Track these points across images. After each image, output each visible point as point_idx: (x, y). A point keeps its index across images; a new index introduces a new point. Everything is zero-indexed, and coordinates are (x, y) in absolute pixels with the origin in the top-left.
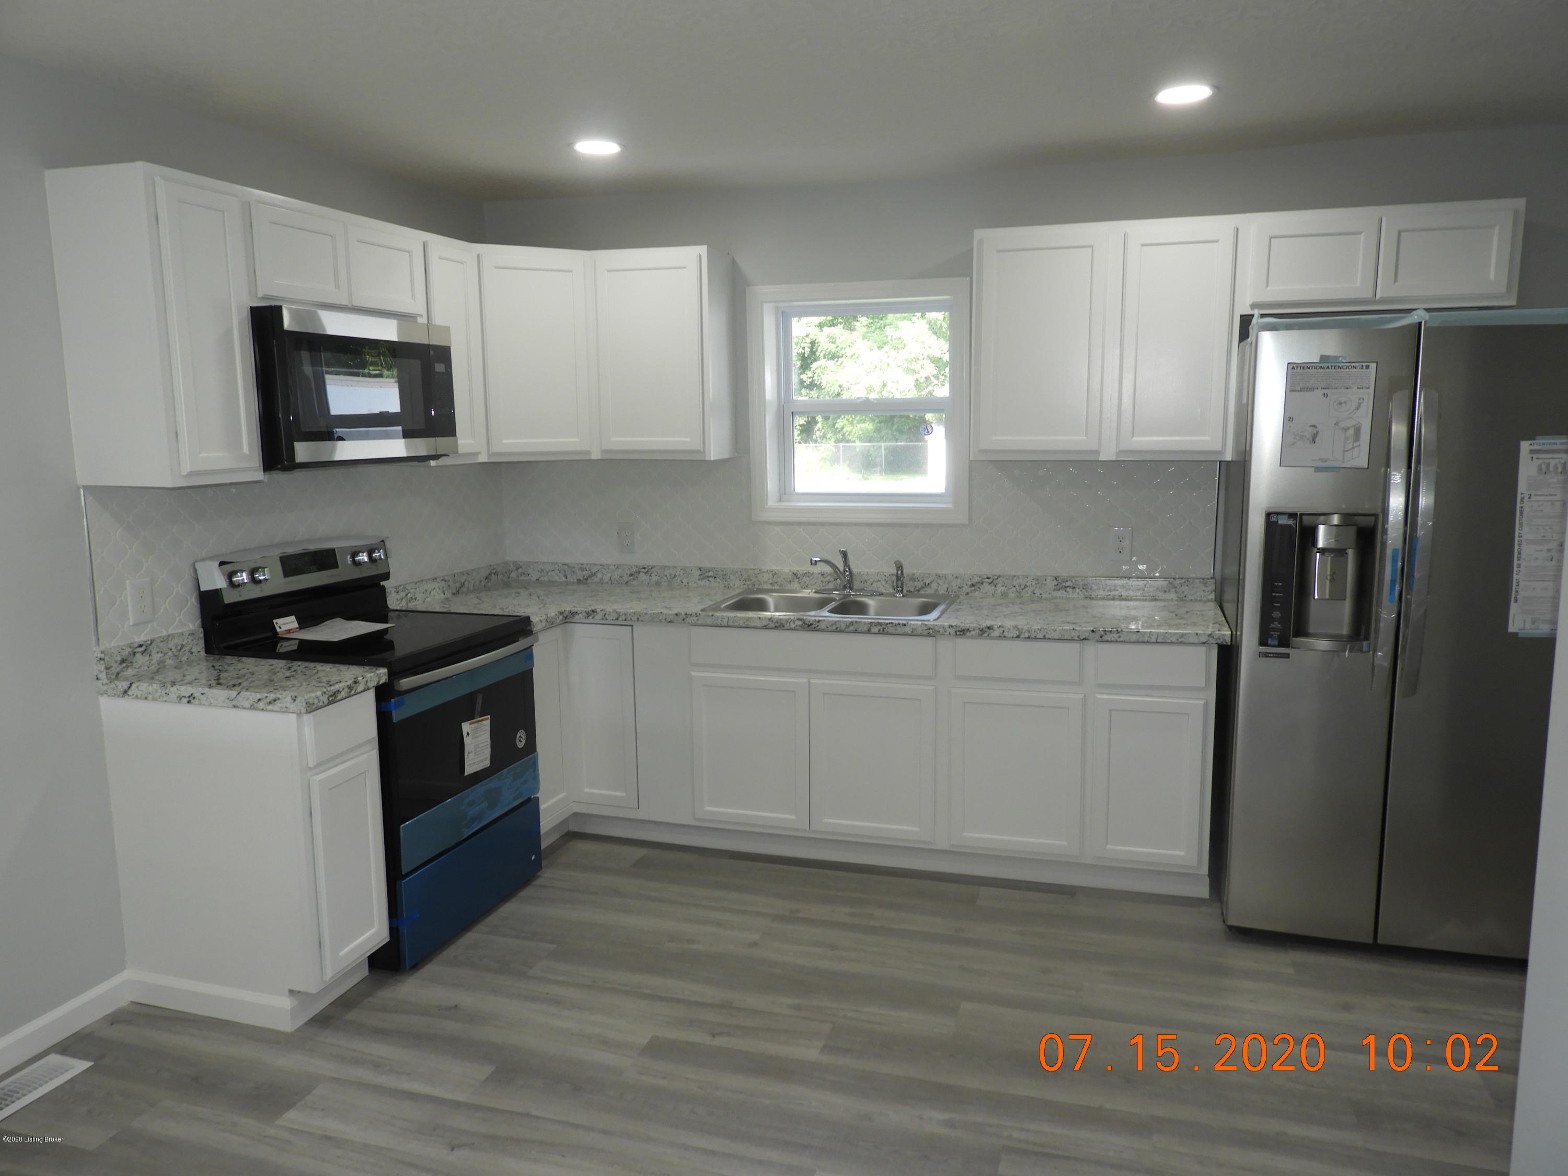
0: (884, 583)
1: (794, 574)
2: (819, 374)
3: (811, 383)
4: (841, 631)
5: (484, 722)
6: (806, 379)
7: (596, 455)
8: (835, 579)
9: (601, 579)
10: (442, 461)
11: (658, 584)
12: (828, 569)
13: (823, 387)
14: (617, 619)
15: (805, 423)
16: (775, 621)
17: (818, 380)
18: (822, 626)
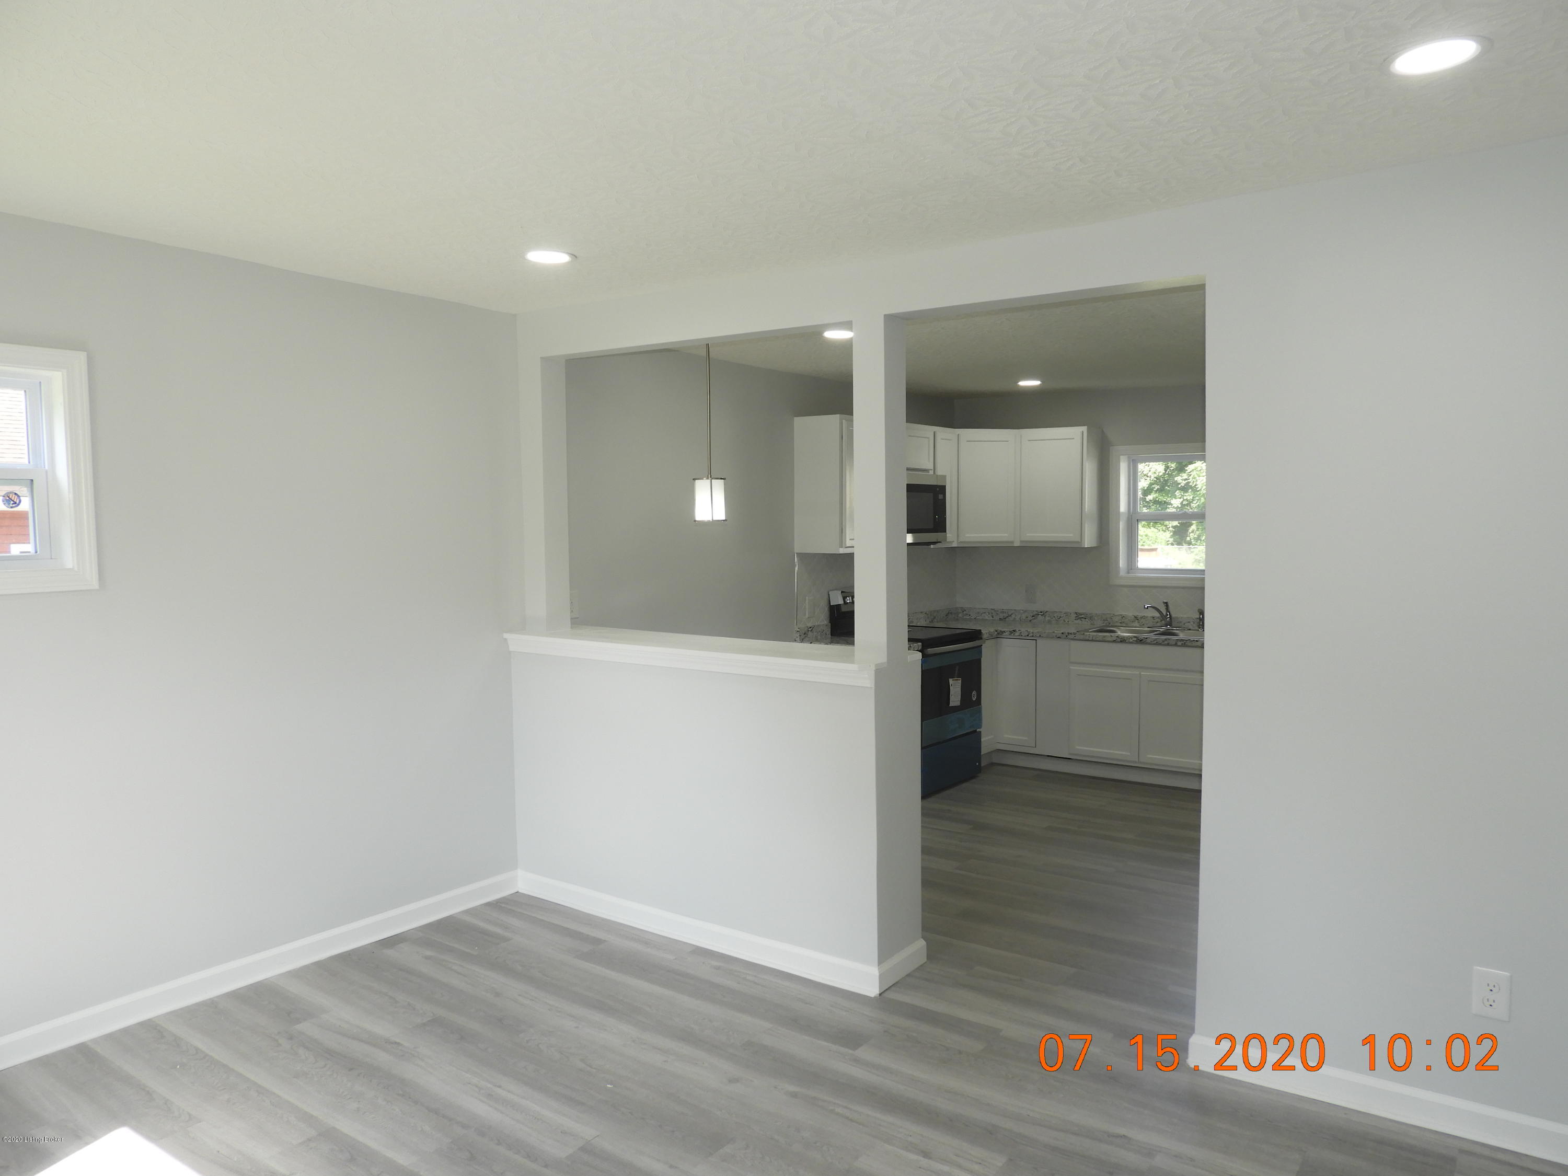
0: (1192, 623)
1: (1135, 617)
2: (1194, 476)
3: (1185, 485)
4: (1160, 644)
5: (958, 681)
6: (1181, 481)
7: (1017, 544)
8: (1161, 621)
9: (1015, 618)
10: (938, 545)
11: (1049, 622)
12: (1157, 614)
13: (1198, 489)
14: (1028, 635)
15: (1179, 525)
16: (1120, 637)
17: (1194, 482)
18: (1148, 641)
